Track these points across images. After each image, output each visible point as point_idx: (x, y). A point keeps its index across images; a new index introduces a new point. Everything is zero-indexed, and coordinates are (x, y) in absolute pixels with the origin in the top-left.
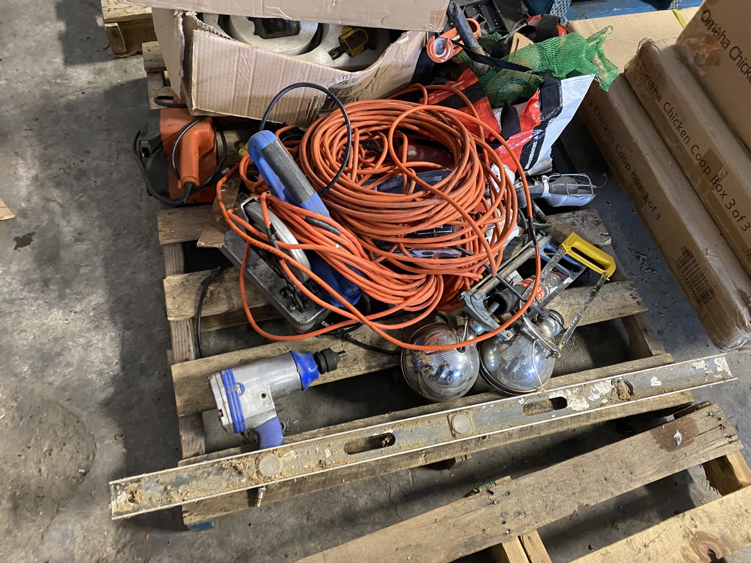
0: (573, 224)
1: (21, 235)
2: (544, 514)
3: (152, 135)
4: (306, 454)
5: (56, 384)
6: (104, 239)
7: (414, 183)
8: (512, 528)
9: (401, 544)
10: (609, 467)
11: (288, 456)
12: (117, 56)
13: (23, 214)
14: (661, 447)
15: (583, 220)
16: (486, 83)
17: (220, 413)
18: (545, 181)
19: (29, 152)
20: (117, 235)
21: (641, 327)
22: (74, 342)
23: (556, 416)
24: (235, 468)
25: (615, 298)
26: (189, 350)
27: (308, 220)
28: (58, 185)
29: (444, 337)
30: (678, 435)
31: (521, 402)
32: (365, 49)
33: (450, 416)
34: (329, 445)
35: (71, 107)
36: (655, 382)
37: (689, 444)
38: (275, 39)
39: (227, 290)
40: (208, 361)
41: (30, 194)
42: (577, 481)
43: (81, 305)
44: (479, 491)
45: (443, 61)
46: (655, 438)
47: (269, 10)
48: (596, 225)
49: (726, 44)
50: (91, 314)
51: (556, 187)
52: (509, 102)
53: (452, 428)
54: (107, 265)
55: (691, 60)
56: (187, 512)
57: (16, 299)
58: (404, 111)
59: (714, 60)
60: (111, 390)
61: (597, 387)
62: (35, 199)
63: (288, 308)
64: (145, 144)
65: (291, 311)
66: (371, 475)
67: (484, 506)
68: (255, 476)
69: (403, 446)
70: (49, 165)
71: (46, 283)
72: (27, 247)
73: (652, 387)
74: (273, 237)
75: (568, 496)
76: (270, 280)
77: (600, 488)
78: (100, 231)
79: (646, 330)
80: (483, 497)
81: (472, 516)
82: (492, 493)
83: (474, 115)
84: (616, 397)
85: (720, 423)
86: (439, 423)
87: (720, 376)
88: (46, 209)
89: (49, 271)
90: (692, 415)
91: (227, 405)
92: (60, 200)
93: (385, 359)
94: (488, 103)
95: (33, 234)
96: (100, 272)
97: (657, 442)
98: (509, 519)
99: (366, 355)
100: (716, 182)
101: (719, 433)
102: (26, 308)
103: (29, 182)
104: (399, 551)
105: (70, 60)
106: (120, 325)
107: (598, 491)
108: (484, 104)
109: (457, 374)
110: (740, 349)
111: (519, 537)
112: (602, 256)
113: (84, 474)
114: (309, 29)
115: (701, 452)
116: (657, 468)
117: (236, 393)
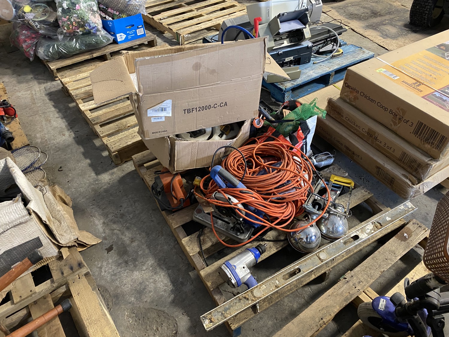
0: (330, 172)
1: (107, 247)
2: (369, 279)
3: (160, 186)
4: (269, 285)
5: (148, 301)
6: (143, 238)
7: (271, 169)
8: (360, 288)
9: (320, 309)
10: (385, 254)
11: (263, 287)
12: (117, 165)
13: (105, 238)
14: (401, 241)
15: (333, 170)
16: (279, 130)
17: (230, 279)
18: (313, 159)
19: (97, 214)
20: (148, 234)
21: (374, 202)
22: (148, 282)
23: (357, 243)
24: (245, 298)
25: (359, 194)
26: (203, 265)
27: (241, 192)
28: (114, 223)
29: (303, 224)
30: (405, 235)
31: (342, 241)
32: (230, 131)
33: (318, 254)
34: (277, 279)
35: (106, 191)
36: (388, 219)
37: (411, 237)
38: (199, 137)
39: (208, 237)
40: (213, 265)
41: (104, 230)
42: (376, 263)
43: (145, 267)
44: (340, 280)
45: (260, 127)
46: (397, 238)
47: (198, 127)
48: (339, 170)
49: (357, 92)
50: (151, 269)
51: (318, 160)
52: (290, 133)
53: (320, 259)
54: (149, 247)
55: (348, 101)
56: (231, 324)
57: (116, 273)
58: (255, 147)
59: (356, 98)
60: (173, 296)
61: (367, 227)
62: (107, 231)
63: (236, 234)
64: (159, 189)
65: (238, 235)
66: (297, 287)
67: (345, 284)
68: (253, 299)
69: (305, 271)
70: (107, 216)
71: (126, 262)
72: (112, 251)
73: (388, 221)
74: (230, 202)
75: (375, 270)
76: (224, 226)
77: (385, 263)
78: (140, 235)
79: (376, 202)
80: (343, 281)
81: (342, 289)
82: (346, 278)
83: (279, 141)
84: (376, 229)
85: (419, 225)
86: (314, 258)
87: (411, 209)
88: (113, 234)
89: (126, 258)
90: (407, 226)
91: (232, 275)
92: (118, 229)
93: (282, 243)
94: (283, 136)
95: (112, 245)
96: (147, 251)
97: (399, 240)
98: (357, 286)
99: (274, 244)
100: (376, 139)
101: (420, 229)
102: (122, 275)
103: (102, 225)
104: (321, 311)
105: (98, 173)
106: (165, 269)
107: (385, 264)
108: (282, 137)
109: (313, 238)
110: (414, 197)
111: (363, 291)
112: (347, 180)
113: (176, 333)
114: (209, 130)
115: (417, 238)
116: (403, 249)
117: (233, 269)
